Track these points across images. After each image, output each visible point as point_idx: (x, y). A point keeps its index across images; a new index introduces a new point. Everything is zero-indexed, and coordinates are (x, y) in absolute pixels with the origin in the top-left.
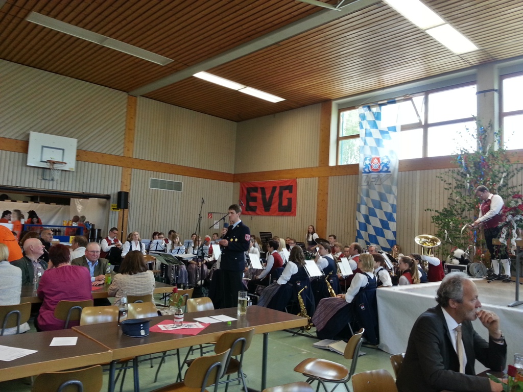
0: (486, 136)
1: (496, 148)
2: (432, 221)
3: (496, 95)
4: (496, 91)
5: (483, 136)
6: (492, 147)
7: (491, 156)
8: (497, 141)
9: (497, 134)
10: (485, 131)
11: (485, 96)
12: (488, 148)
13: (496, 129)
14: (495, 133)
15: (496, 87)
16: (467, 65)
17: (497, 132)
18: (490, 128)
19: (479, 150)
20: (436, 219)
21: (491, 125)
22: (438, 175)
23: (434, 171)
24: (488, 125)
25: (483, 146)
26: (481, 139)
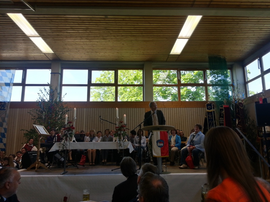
0: (54, 94)
1: (58, 100)
2: (24, 136)
3: (60, 76)
4: (60, 74)
5: (52, 94)
6: (56, 99)
7: (55, 104)
8: (58, 97)
9: (59, 94)
10: (54, 92)
11: (55, 75)
12: (54, 100)
13: (59, 91)
14: (58, 93)
15: (60, 72)
16: (47, 59)
17: (59, 93)
18: (56, 91)
19: (50, 100)
20: (26, 135)
21: (56, 89)
22: (29, 111)
23: (27, 109)
24: (55, 89)
25: (52, 99)
26: (51, 95)
